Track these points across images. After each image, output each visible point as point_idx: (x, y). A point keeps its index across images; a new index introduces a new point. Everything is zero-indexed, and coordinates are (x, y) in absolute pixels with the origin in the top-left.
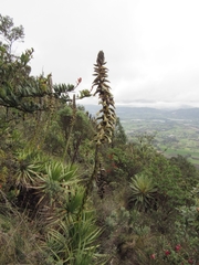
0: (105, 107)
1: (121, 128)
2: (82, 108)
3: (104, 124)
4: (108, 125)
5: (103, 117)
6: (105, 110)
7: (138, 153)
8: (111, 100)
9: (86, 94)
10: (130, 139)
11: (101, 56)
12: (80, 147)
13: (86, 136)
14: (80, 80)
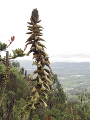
0: (39, 68)
1: (59, 85)
2: (16, 65)
3: (39, 86)
4: (44, 88)
5: (37, 79)
6: (40, 71)
7: (79, 113)
8: (47, 59)
9: (19, 53)
10: (69, 97)
11: (35, 15)
12: (14, 108)
13: (21, 95)
14: (13, 39)
